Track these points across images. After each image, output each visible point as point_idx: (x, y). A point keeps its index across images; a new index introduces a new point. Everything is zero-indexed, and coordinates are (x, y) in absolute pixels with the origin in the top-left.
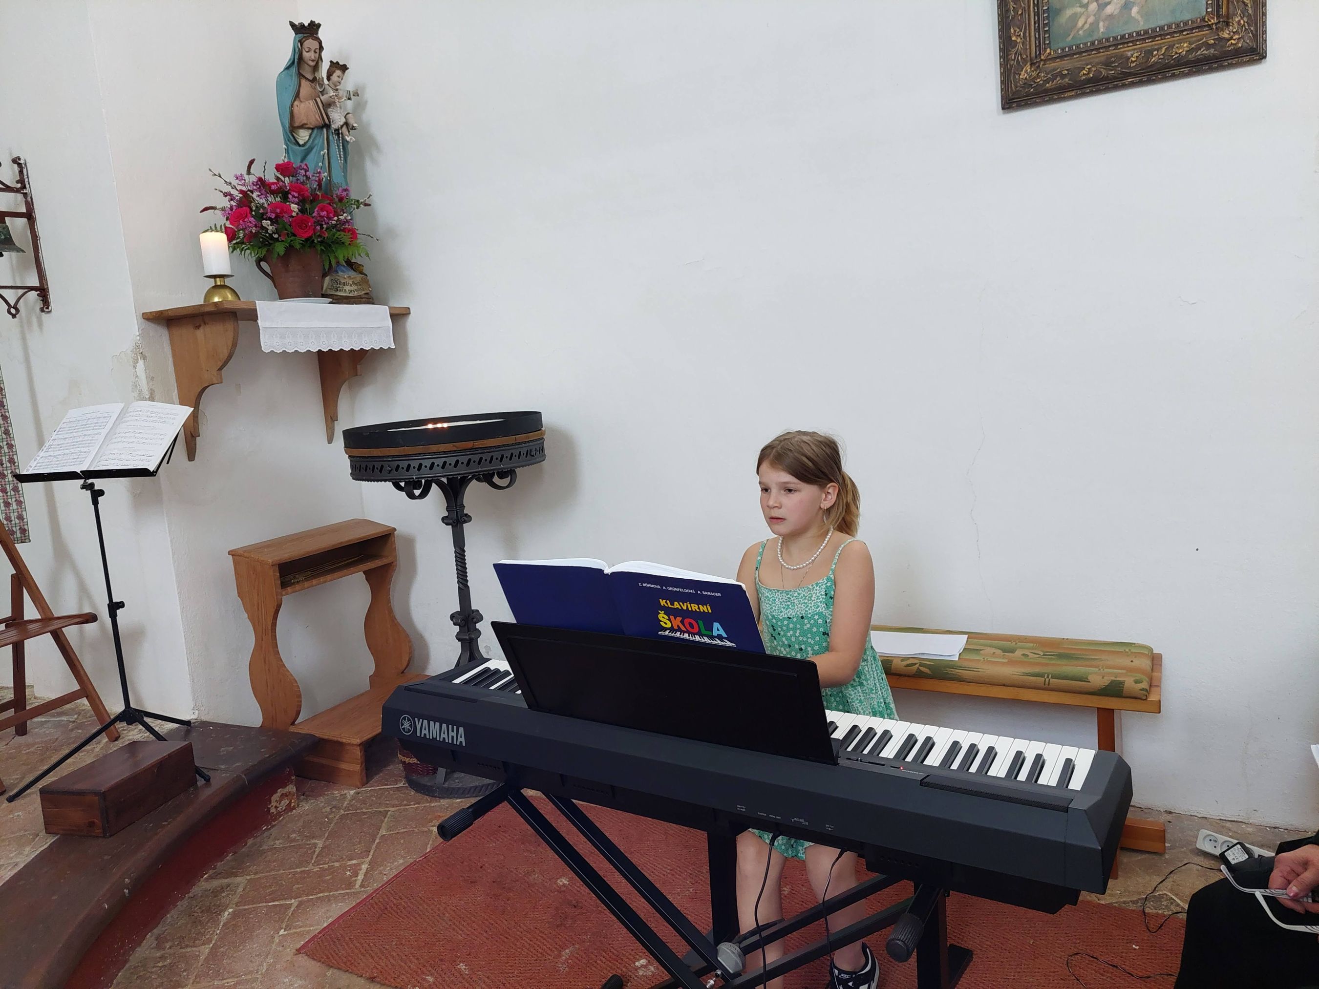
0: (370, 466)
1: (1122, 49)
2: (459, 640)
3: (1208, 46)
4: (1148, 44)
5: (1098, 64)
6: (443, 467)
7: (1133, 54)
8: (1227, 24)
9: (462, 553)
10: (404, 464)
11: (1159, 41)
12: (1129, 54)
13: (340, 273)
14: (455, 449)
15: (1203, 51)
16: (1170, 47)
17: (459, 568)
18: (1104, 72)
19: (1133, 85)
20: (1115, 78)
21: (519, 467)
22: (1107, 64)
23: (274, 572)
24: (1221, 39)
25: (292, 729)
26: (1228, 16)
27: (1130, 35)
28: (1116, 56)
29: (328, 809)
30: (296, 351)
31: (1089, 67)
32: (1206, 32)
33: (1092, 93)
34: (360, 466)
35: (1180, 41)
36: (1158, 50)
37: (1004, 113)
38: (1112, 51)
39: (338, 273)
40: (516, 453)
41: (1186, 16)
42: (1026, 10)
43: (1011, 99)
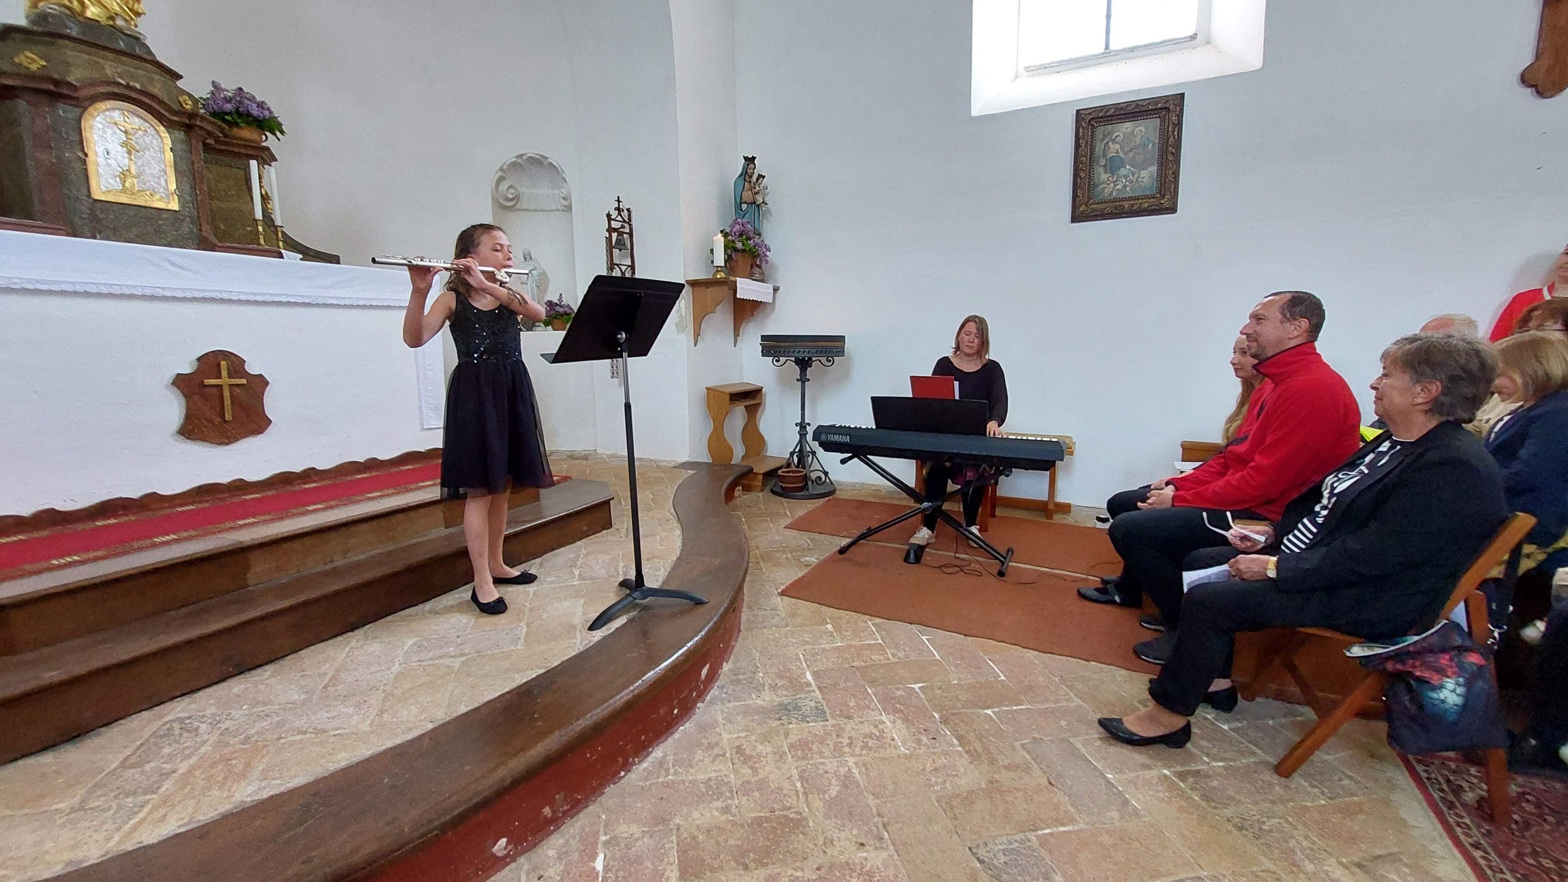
3: (1155, 205)
5: (1112, 207)
8: (1163, 197)
12: (1125, 205)
15: (1153, 207)
16: (1141, 204)
18: (1114, 211)
19: (1125, 217)
20: (1118, 214)
22: (1116, 208)
23: (728, 398)
24: (1161, 204)
26: (1164, 195)
27: (1126, 197)
28: (1120, 205)
31: (1109, 208)
32: (1155, 199)
33: (1109, 218)
35: (1145, 202)
36: (1136, 204)
37: (1072, 223)
38: (1118, 203)
41: (1148, 193)
42: (1085, 184)
43: (1076, 218)
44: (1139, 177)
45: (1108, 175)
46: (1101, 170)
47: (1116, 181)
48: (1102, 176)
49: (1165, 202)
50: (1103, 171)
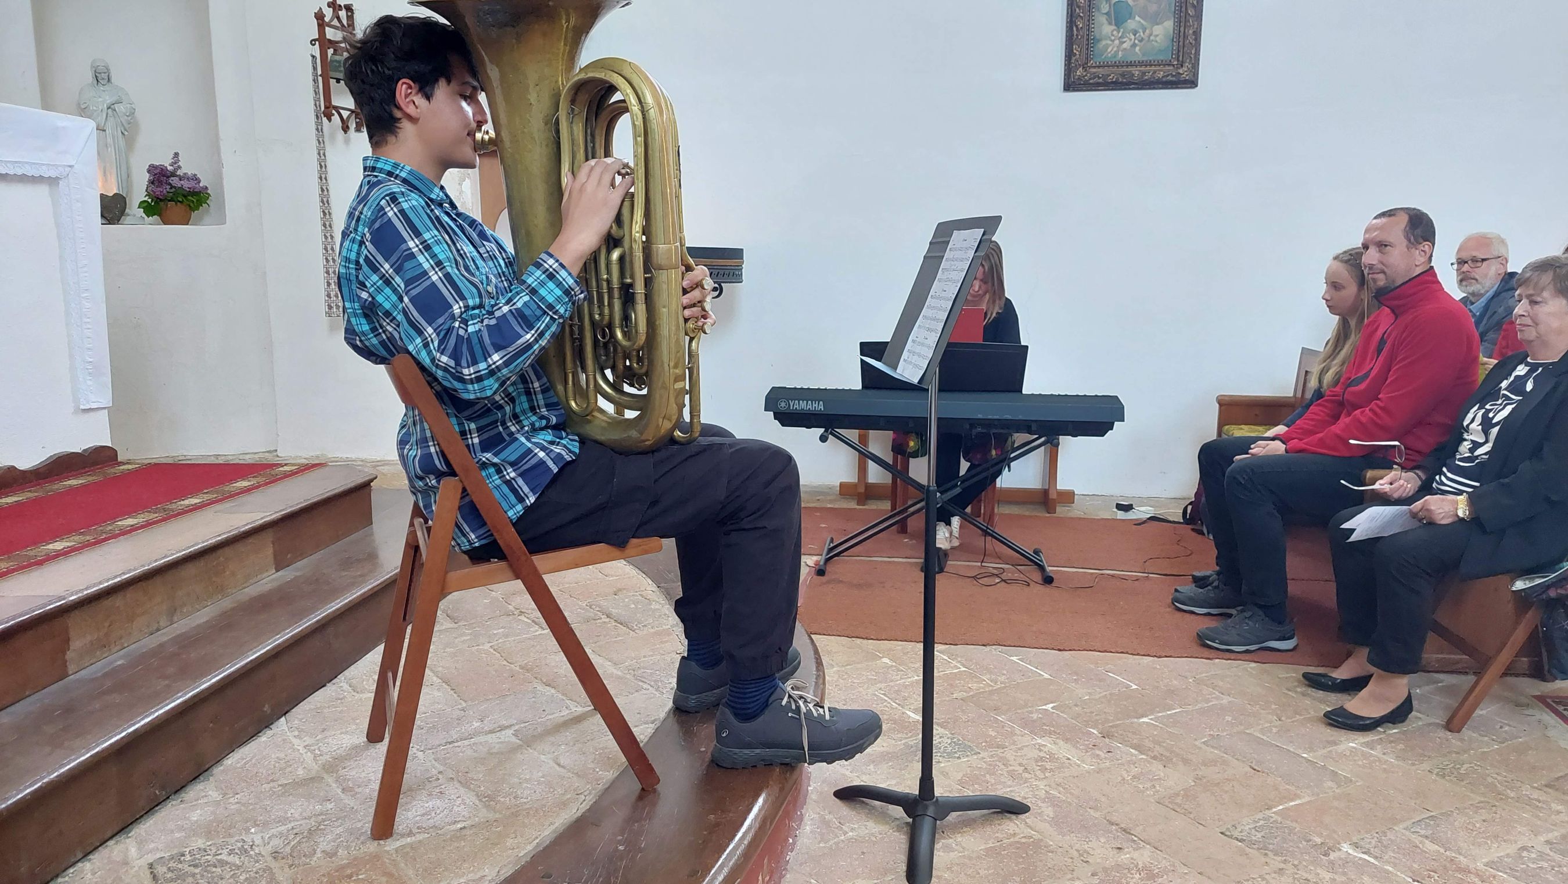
1: (1130, 69)
3: (1173, 76)
4: (1143, 68)
5: (1117, 74)
7: (1136, 72)
8: (1182, 66)
11: (1148, 68)
12: (1134, 72)
15: (1169, 78)
16: (1155, 72)
18: (1120, 80)
19: (1133, 89)
20: (1125, 84)
22: (1123, 75)
24: (1179, 73)
26: (1182, 62)
27: (1135, 62)
28: (1127, 71)
31: (1112, 75)
32: (1172, 68)
33: (1112, 89)
35: (1161, 71)
36: (1149, 73)
37: (1064, 92)
38: (1125, 69)
41: (1162, 58)
42: (1082, 37)
43: (1070, 86)
44: (1151, 35)
45: (1114, 27)
46: (1103, 19)
47: (1120, 37)
48: (1104, 28)
49: (1184, 72)
50: (1105, 21)
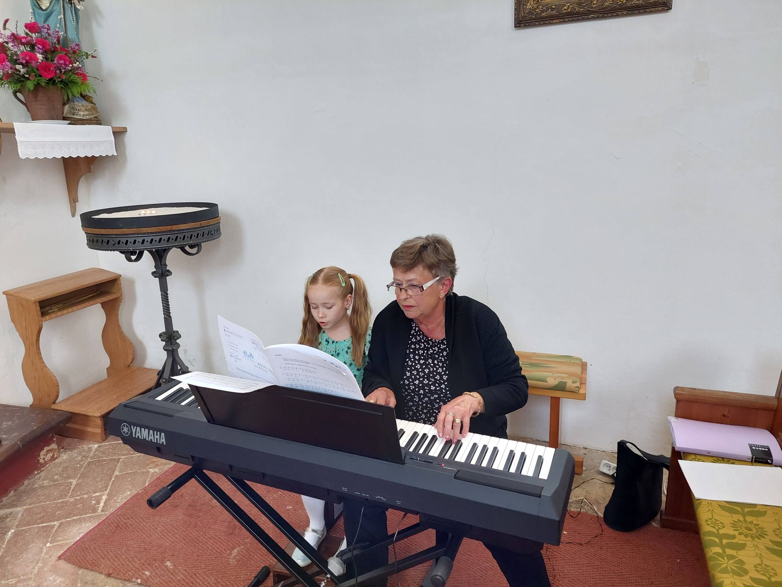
0: (100, 240)
2: (165, 350)
5: (574, 3)
6: (151, 242)
9: (166, 295)
10: (124, 240)
13: (76, 103)
14: (159, 231)
15: (636, 1)
17: (165, 305)
18: (577, 9)
19: (593, 19)
20: (584, 14)
21: (203, 242)
22: (579, 4)
23: (36, 306)
25: (54, 407)
29: (79, 458)
30: (45, 158)
31: (568, 4)
33: (569, 22)
34: (93, 239)
37: (515, 30)
39: (74, 102)
40: (201, 233)
43: (521, 21)
